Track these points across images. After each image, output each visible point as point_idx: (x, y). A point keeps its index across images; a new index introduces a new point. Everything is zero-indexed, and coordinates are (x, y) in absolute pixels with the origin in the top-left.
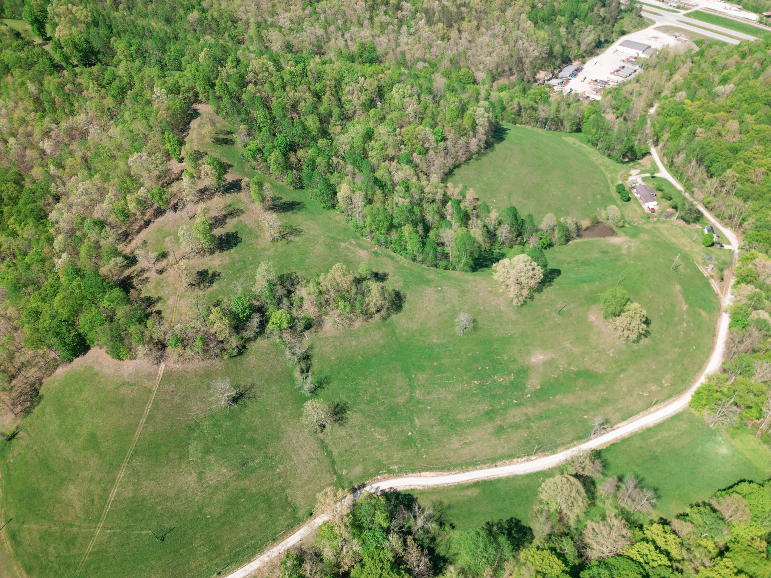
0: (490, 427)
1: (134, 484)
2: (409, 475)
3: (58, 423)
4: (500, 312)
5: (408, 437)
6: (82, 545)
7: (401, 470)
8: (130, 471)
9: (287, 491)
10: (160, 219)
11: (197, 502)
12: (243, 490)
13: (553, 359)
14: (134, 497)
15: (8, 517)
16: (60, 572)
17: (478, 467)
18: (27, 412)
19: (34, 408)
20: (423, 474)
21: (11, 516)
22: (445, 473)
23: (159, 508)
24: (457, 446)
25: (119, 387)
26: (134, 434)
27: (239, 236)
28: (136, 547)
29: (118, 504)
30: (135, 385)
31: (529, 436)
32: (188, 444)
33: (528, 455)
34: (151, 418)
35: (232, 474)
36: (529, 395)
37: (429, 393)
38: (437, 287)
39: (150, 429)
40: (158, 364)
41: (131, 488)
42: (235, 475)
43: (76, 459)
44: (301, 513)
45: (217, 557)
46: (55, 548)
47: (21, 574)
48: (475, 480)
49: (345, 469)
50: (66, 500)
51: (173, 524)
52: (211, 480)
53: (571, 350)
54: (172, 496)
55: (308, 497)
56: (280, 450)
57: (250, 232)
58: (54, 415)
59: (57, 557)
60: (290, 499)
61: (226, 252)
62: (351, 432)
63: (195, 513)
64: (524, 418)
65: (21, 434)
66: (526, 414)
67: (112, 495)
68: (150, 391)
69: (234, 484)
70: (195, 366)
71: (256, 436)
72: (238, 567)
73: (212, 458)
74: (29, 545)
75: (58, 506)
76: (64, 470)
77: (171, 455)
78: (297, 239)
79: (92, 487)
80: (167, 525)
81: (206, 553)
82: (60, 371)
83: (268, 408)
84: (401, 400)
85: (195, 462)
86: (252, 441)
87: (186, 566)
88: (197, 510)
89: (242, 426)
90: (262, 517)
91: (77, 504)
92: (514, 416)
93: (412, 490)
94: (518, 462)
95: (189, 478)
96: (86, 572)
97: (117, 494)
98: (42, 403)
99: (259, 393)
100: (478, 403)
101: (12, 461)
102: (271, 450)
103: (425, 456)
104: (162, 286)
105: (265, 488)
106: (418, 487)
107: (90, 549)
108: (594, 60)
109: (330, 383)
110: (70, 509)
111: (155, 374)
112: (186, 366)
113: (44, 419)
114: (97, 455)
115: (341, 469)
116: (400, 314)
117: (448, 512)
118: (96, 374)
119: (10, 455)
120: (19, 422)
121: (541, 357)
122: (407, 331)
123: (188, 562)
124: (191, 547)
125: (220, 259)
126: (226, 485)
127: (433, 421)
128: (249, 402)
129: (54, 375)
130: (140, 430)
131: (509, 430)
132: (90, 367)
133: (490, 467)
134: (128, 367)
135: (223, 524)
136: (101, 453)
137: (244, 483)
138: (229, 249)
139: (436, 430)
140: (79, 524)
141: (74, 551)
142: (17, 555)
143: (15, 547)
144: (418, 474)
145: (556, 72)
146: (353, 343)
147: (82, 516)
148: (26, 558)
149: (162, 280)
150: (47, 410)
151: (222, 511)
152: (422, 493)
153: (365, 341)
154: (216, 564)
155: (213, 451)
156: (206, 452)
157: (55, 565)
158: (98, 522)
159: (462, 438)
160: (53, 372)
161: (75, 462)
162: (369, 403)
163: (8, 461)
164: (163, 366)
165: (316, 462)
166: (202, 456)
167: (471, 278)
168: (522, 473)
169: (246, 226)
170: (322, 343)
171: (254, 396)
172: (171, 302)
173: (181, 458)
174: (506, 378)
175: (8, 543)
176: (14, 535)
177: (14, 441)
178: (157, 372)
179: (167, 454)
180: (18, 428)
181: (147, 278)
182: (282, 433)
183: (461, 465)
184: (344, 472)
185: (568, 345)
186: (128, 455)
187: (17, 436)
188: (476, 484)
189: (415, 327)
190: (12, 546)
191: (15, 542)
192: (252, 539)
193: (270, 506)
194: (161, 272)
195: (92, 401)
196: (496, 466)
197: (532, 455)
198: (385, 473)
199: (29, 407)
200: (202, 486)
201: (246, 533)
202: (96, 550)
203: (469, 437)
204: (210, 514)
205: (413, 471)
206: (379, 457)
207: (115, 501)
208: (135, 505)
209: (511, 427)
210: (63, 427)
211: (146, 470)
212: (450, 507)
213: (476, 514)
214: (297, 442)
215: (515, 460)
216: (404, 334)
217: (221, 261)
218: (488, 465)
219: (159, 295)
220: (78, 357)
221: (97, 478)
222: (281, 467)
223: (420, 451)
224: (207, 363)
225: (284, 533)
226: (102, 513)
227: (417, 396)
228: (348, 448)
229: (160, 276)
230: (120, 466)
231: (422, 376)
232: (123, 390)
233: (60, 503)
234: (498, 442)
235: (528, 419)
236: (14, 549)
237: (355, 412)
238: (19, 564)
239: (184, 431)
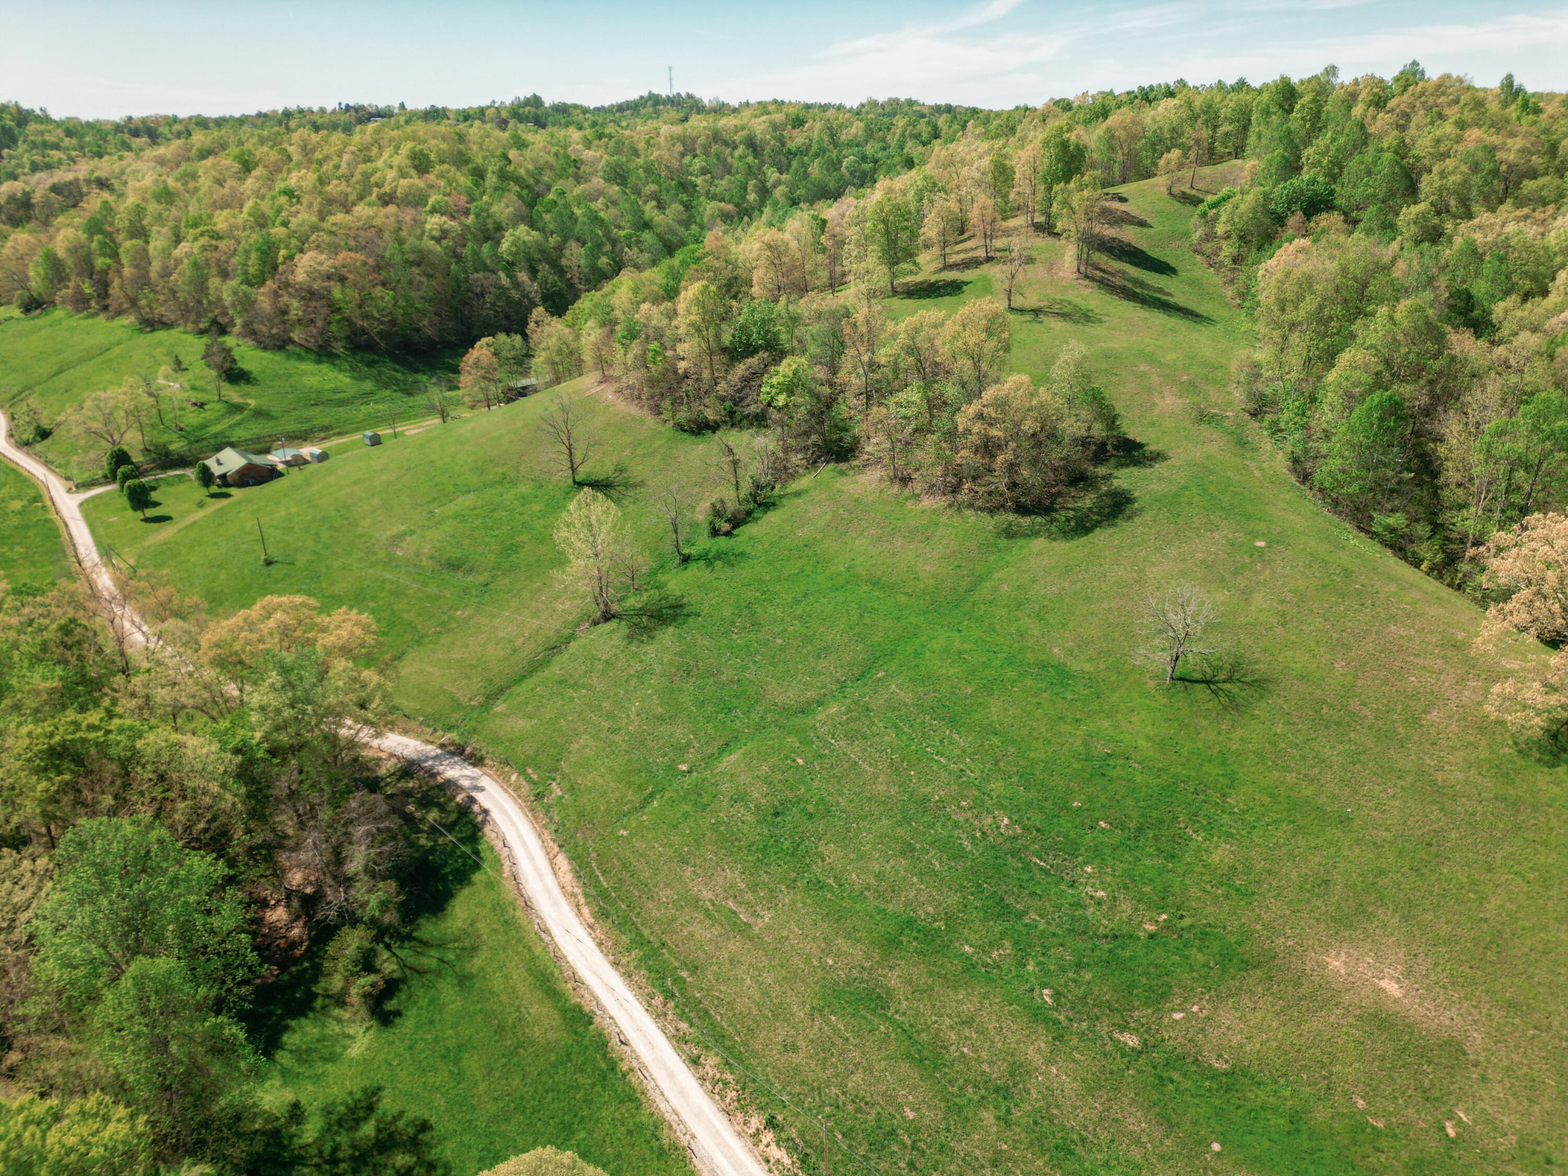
1: (371, 493)
2: (543, 829)
5: (671, 769)
7: (554, 806)
22: (585, 911)
24: (706, 895)
31: (914, 1130)
36: (1131, 1040)
37: (849, 734)
62: (621, 663)
64: (998, 1072)
66: (1019, 1070)
70: (625, 409)
71: (526, 548)
93: (498, 861)
100: (926, 873)
103: (624, 832)
112: (619, 402)
117: (447, 989)
121: (1392, 988)
127: (758, 791)
131: (888, 1031)
133: (679, 1040)
155: (464, 521)
156: (459, 515)
159: (749, 896)
164: (601, 388)
166: (448, 516)
167: (1453, 599)
170: (822, 496)
174: (1127, 906)
178: (585, 392)
183: (640, 941)
196: (695, 1062)
198: (530, 780)
200: (387, 547)
205: (561, 832)
206: (574, 747)
209: (908, 1033)
212: (464, 981)
214: (544, 602)
223: (637, 815)
227: (821, 717)
231: (895, 690)
234: (802, 1014)
235: (1003, 1092)
239: (492, 476)
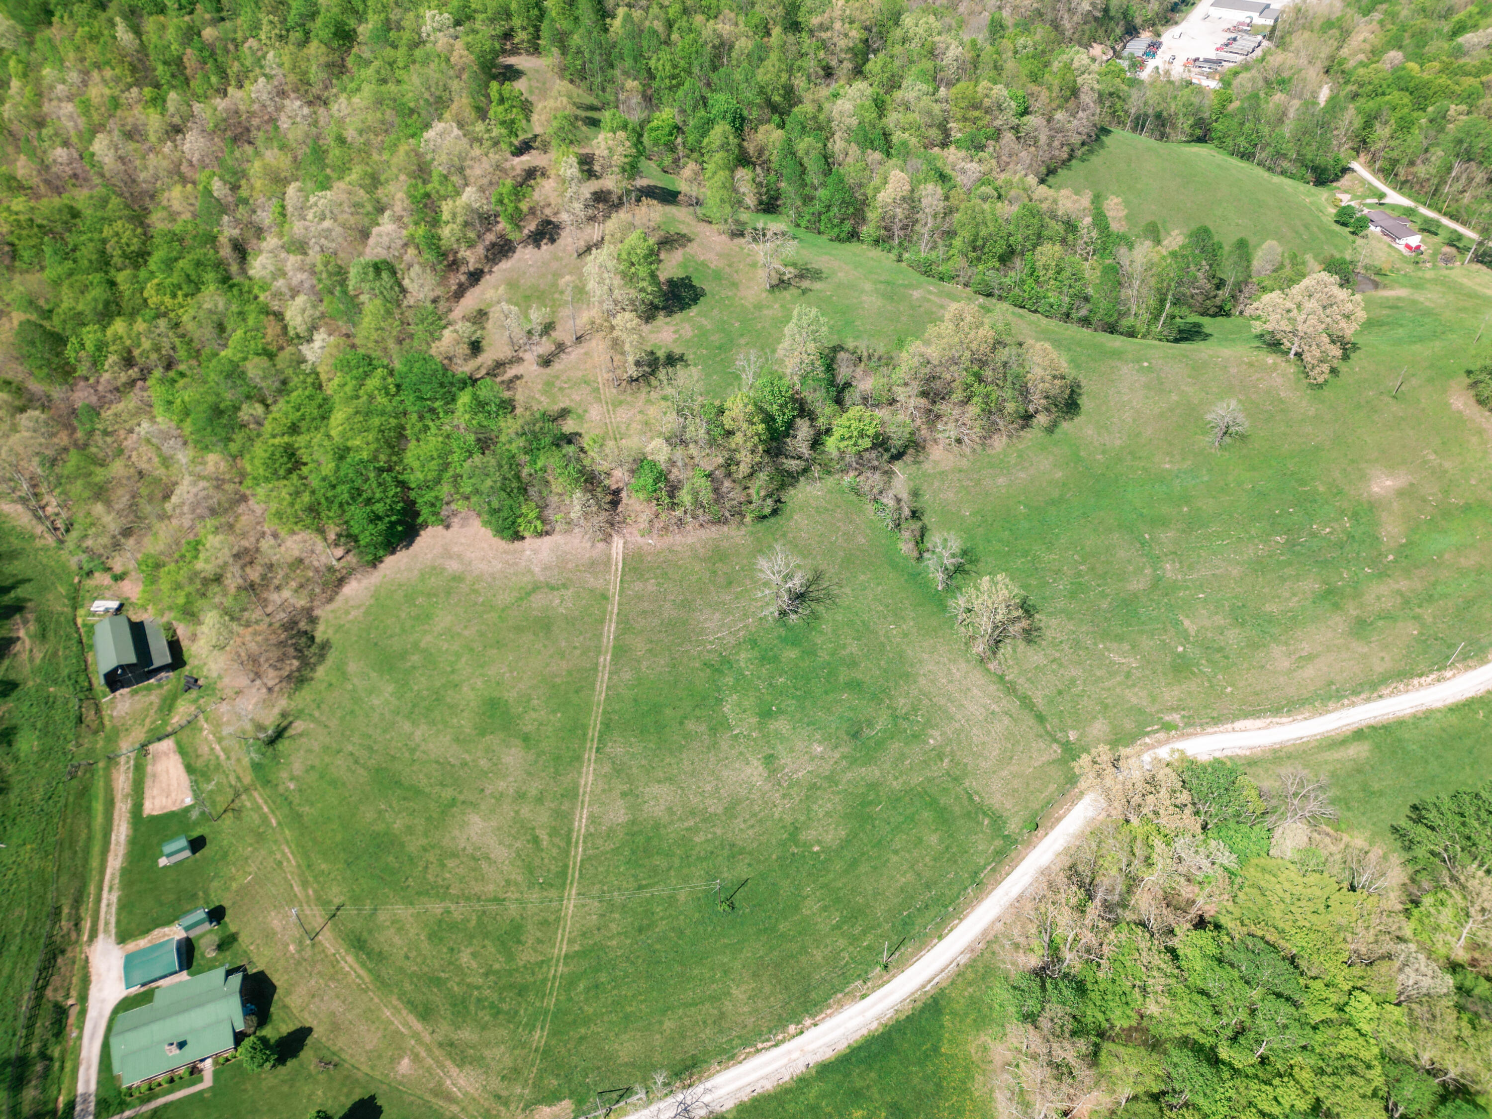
0: (1339, 622)
1: (624, 794)
2: (1210, 730)
3: (390, 688)
4: (1281, 401)
5: (1179, 655)
6: (540, 941)
7: (1189, 722)
8: (607, 768)
9: (967, 783)
10: (505, 265)
11: (781, 819)
12: (873, 786)
13: (1412, 485)
14: (633, 822)
15: (330, 902)
16: (505, 1007)
17: (1346, 702)
18: (298, 680)
19: (313, 670)
20: (1239, 724)
21: (337, 901)
22: (1284, 720)
23: (697, 839)
24: (1287, 664)
25: (529, 594)
26: (593, 689)
27: (695, 283)
28: (673, 929)
29: (600, 842)
30: (564, 586)
31: (1422, 634)
32: (719, 701)
33: (1439, 670)
34: (621, 652)
35: (837, 755)
36: (1391, 557)
37: (1191, 567)
38: (1138, 361)
39: (627, 675)
40: (607, 539)
41: (620, 802)
42: (844, 757)
43: (467, 757)
44: (1013, 826)
45: (864, 933)
46: (474, 955)
47: (406, 1024)
48: (1354, 727)
49: (1073, 728)
50: (469, 850)
51: (742, 870)
52: (796, 771)
53: (1441, 465)
54: (720, 810)
55: (1015, 790)
56: (920, 700)
57: (718, 276)
58: (374, 675)
59: (486, 975)
60: (977, 799)
61: (678, 316)
62: (1057, 655)
63: (783, 844)
64: (1398, 600)
65: (299, 726)
66: (1399, 593)
67: (581, 822)
68: (605, 597)
69: (849, 775)
70: (690, 540)
71: (860, 676)
72: (920, 949)
73: (781, 725)
74: (407, 957)
75: (451, 863)
76: (443, 785)
77: (690, 725)
78: (817, 286)
79: (525, 811)
80: (728, 875)
81: (838, 927)
82: (351, 589)
83: (865, 617)
84: (1137, 585)
85: (748, 737)
86: (855, 686)
87: (803, 959)
88: (785, 836)
89: (824, 656)
90: (933, 839)
91: (500, 853)
92: (1378, 598)
94: (1420, 685)
95: (749, 770)
96: (570, 999)
97: (593, 819)
98: (332, 657)
99: (835, 590)
100: (1297, 578)
101: (292, 786)
102: (902, 701)
103: (1229, 690)
104: (561, 389)
105: (916, 779)
106: (1240, 752)
107: (561, 948)
108: (1174, 31)
109: (977, 561)
110: (484, 865)
111: (607, 561)
112: (669, 540)
113: (350, 687)
114: (518, 742)
115: (1062, 730)
116: (1077, 420)
118: (458, 578)
119: (284, 775)
120: (283, 703)
121: (1388, 483)
122: (1104, 452)
123: (804, 950)
124: (797, 918)
125: (672, 329)
126: (831, 779)
127: (1220, 620)
128: (821, 609)
129: (340, 598)
130: (603, 679)
131: (1380, 623)
132: (434, 568)
133: (1368, 700)
134: (535, 552)
135: (854, 864)
136: (526, 738)
137: (872, 772)
138: (682, 309)
139: (1233, 637)
140: (517, 895)
141: (525, 956)
142: (383, 984)
143: (371, 965)
144: (1229, 726)
145: (1118, 48)
146: (1001, 481)
147: (520, 878)
148: (408, 987)
149: (557, 377)
150: (352, 667)
151: (843, 833)
152: (1252, 762)
153: (1022, 475)
154: (869, 948)
155: (781, 711)
156: (766, 714)
157: (487, 992)
158: (563, 885)
159: (1292, 648)
160: (337, 593)
161: (464, 764)
162: (1073, 595)
163: (281, 789)
164: (618, 544)
165: (1006, 720)
166: (760, 723)
168: (1439, 704)
169: (704, 264)
170: (936, 484)
171: (828, 596)
172: (595, 413)
173: (713, 730)
174: (1336, 526)
175: (350, 959)
176: (359, 940)
177: (283, 746)
178: (609, 557)
179: (681, 723)
180: (284, 715)
181: (517, 377)
182: (912, 666)
183: (1310, 701)
184: (1072, 736)
185: (1432, 457)
186: (593, 732)
187: (290, 732)
188: (1359, 735)
189: (1118, 442)
190: (363, 965)
191: (368, 955)
192: (928, 887)
193: (943, 817)
194: (546, 362)
195: (466, 633)
196: (1380, 697)
197: (1444, 668)
198: (1156, 731)
199: (299, 670)
200: (780, 785)
201: (910, 876)
202: (577, 947)
203: (1304, 645)
204: (819, 842)
205: (1217, 721)
206: (1135, 701)
207: (589, 836)
208: (640, 839)
209: (1380, 618)
210: (409, 695)
211: (644, 762)
213: (1381, 794)
214: (950, 682)
215: (1416, 681)
216: (1099, 457)
217: (675, 332)
218: (1363, 696)
219: (562, 405)
220: (393, 552)
221: (533, 792)
222: (936, 733)
223: (1215, 681)
224: (713, 532)
225: (993, 870)
226: (566, 866)
227: (1169, 574)
228: (1061, 687)
229: (548, 370)
230: (578, 758)
231: (1167, 536)
232: (538, 601)
233: (454, 855)
234: (1366, 650)
235: (1408, 602)
236: (370, 971)
237: (1051, 614)
238: (395, 1002)
239: (702, 674)
